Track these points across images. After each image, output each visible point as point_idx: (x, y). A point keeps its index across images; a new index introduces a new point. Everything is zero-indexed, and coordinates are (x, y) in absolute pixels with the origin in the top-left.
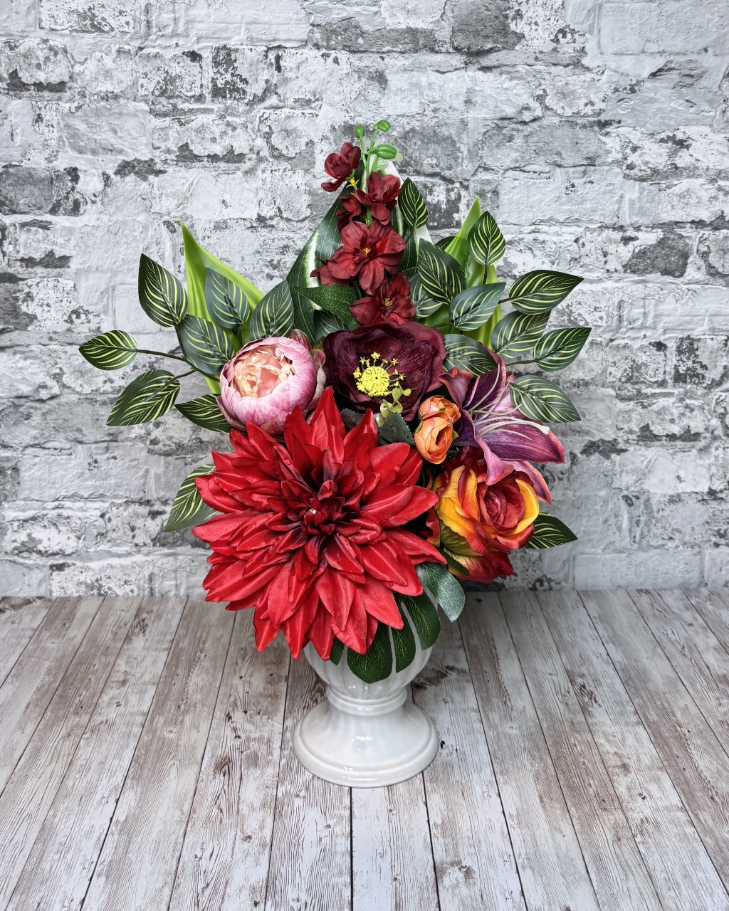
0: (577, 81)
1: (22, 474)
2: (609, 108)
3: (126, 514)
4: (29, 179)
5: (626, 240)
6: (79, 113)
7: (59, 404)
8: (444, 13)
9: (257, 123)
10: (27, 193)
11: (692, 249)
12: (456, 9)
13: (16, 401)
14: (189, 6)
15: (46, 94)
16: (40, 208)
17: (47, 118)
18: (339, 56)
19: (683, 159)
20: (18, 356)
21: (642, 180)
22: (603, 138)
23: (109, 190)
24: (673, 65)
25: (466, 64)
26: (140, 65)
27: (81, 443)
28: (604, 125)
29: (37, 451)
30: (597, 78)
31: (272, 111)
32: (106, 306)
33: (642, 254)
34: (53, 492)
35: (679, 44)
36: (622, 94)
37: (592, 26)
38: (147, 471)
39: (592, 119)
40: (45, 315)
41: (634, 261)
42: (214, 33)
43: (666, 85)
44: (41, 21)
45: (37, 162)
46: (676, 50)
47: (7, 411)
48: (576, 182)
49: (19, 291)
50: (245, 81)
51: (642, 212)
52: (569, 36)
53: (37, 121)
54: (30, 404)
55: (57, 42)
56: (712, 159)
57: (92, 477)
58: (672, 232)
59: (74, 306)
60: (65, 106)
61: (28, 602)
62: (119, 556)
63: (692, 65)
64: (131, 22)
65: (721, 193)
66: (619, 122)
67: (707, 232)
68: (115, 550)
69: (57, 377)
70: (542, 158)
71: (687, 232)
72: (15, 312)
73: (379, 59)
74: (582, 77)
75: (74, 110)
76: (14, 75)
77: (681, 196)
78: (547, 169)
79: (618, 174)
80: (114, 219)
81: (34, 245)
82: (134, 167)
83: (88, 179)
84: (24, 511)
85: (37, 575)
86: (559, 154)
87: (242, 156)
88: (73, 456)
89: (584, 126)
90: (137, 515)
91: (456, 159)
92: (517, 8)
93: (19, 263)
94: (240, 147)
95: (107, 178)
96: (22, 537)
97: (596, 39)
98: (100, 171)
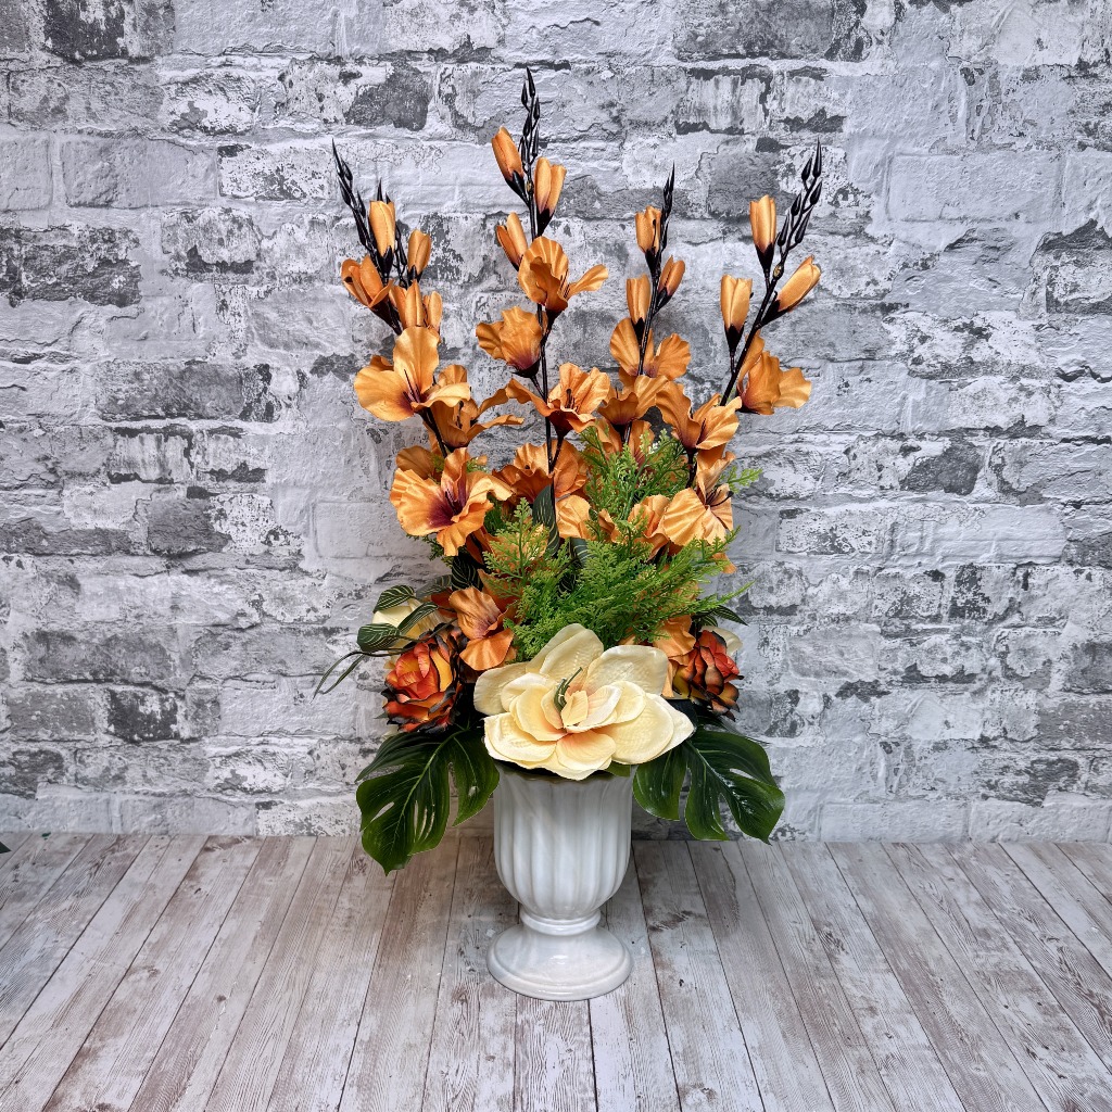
0: (859, 253)
1: (223, 707)
2: (896, 288)
3: (336, 751)
4: (214, 377)
5: (906, 451)
6: (269, 299)
7: (260, 634)
8: (699, 169)
9: (473, 310)
10: (213, 394)
11: (983, 461)
12: (714, 164)
13: (213, 630)
14: (394, 165)
15: (231, 275)
16: (229, 413)
17: (233, 304)
18: (572, 224)
19: (981, 352)
20: (213, 580)
21: (930, 377)
22: (884, 325)
23: (305, 391)
24: (975, 235)
25: (725, 233)
26: (337, 239)
27: (285, 675)
28: (888, 309)
29: (238, 683)
30: (882, 250)
31: (490, 294)
32: (307, 527)
33: (923, 467)
34: (257, 726)
35: (984, 208)
36: (912, 271)
37: (879, 184)
38: (357, 708)
39: (874, 302)
40: (241, 536)
41: (914, 475)
42: (423, 198)
43: (966, 259)
44: (221, 186)
45: (223, 357)
46: (980, 215)
47: (203, 640)
48: (850, 380)
49: (210, 507)
50: (459, 258)
51: (927, 417)
52: (851, 197)
53: (221, 309)
54: (229, 632)
55: (242, 212)
56: (1015, 352)
57: (299, 712)
58: (961, 440)
59: (271, 525)
60: (253, 291)
61: (237, 841)
62: (329, 795)
63: (999, 235)
64: (326, 185)
65: (1023, 394)
66: (907, 305)
67: (1002, 441)
68: (325, 788)
69: (257, 604)
70: (812, 350)
71: (980, 440)
72: (207, 531)
73: (619, 228)
74: (865, 250)
75: (262, 296)
76: (193, 253)
77: (976, 397)
78: (817, 364)
79: (902, 369)
80: (311, 425)
81: (225, 455)
82: (332, 364)
83: (281, 379)
84: (226, 746)
85: (242, 814)
86: (832, 345)
87: (455, 350)
88: (277, 690)
89: (864, 311)
90: (347, 752)
91: (707, 353)
92: (788, 162)
93: (208, 476)
94: (453, 340)
95: (302, 377)
96: (226, 773)
97: (883, 201)
98: (295, 370)
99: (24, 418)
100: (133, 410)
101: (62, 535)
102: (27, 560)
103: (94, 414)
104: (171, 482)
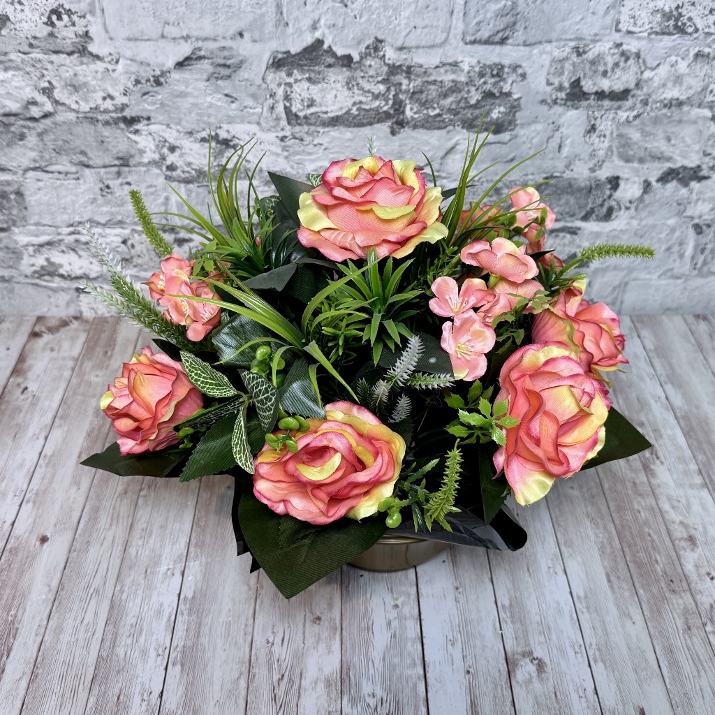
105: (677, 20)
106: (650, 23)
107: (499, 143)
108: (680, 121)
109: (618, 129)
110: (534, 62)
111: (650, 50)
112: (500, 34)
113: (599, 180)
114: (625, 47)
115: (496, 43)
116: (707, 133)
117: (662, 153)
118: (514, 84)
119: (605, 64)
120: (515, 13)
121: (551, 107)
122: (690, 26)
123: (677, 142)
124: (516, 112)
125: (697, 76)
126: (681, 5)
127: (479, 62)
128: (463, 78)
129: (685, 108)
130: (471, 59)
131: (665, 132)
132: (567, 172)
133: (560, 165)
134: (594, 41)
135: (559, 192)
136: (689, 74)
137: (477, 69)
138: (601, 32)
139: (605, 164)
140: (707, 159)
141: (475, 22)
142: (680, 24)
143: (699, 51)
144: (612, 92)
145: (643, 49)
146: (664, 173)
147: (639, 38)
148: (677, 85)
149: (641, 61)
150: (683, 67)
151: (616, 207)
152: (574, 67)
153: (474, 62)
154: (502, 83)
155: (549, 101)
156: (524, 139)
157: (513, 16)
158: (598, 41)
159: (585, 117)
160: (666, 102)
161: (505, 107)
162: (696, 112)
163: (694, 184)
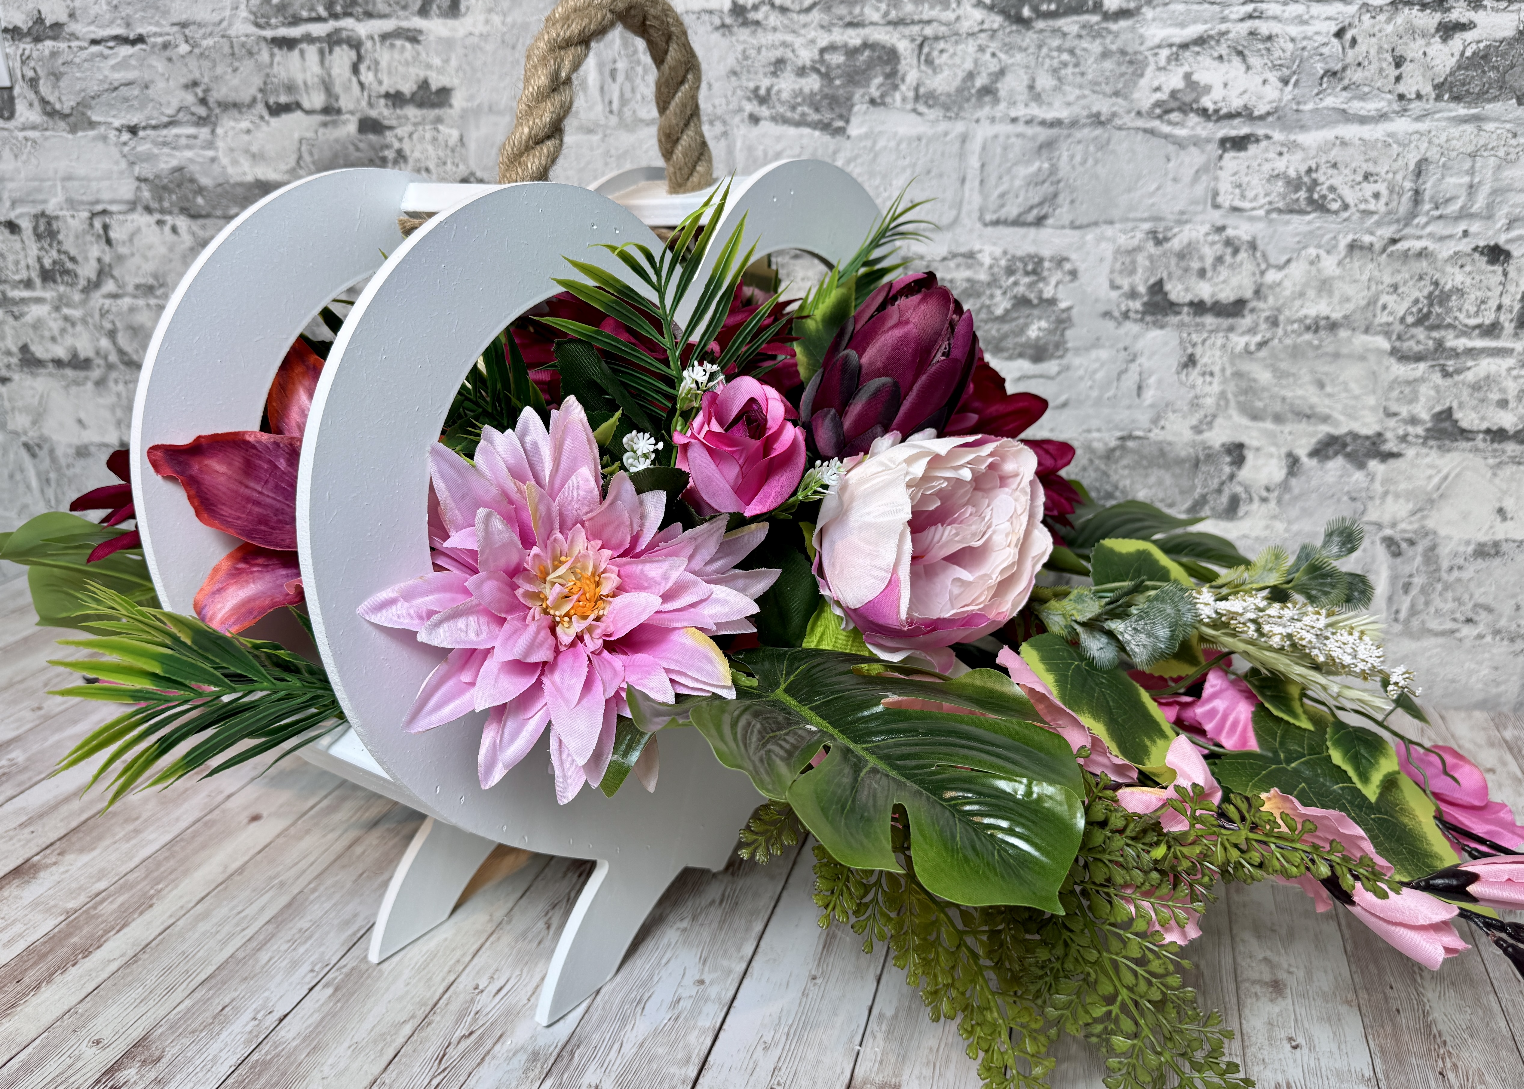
99: (168, 29)
100: (290, 11)
101: (219, 190)
102: (182, 222)
103: (246, 19)
104: (339, 111)
105: (1311, 190)
106: (1266, 195)
107: (1041, 376)
108: (1337, 356)
109: (1233, 364)
110: (1088, 253)
111: (1272, 237)
112: (1035, 212)
113: (1210, 448)
114: (1230, 232)
115: (1030, 224)
116: (1386, 378)
117: (1312, 407)
118: (1060, 287)
119: (1201, 258)
120: (1054, 178)
121: (1119, 324)
122: (1334, 200)
123: (1336, 390)
124: (1064, 329)
125: (1355, 281)
126: (1314, 167)
127: (1005, 253)
128: (983, 276)
129: (1343, 333)
130: (993, 248)
131: (1313, 371)
132: (1156, 431)
133: (1143, 418)
134: (1180, 222)
135: (1145, 463)
136: (1341, 278)
137: (1003, 263)
138: (1192, 208)
139: (1219, 421)
140: (1392, 423)
141: (996, 193)
142: (1316, 196)
143: (1354, 240)
144: (1216, 303)
145: (1260, 236)
146: (1319, 442)
147: (1252, 219)
148: (1324, 294)
149: (1258, 254)
150: (1329, 265)
151: (1243, 496)
152: (1152, 262)
153: (998, 251)
154: (1041, 285)
155: (1116, 314)
156: (1081, 372)
157: (1052, 183)
158: (1187, 222)
159: (1175, 342)
160: (1308, 321)
161: (1048, 321)
162: (1361, 340)
163: (1373, 464)
